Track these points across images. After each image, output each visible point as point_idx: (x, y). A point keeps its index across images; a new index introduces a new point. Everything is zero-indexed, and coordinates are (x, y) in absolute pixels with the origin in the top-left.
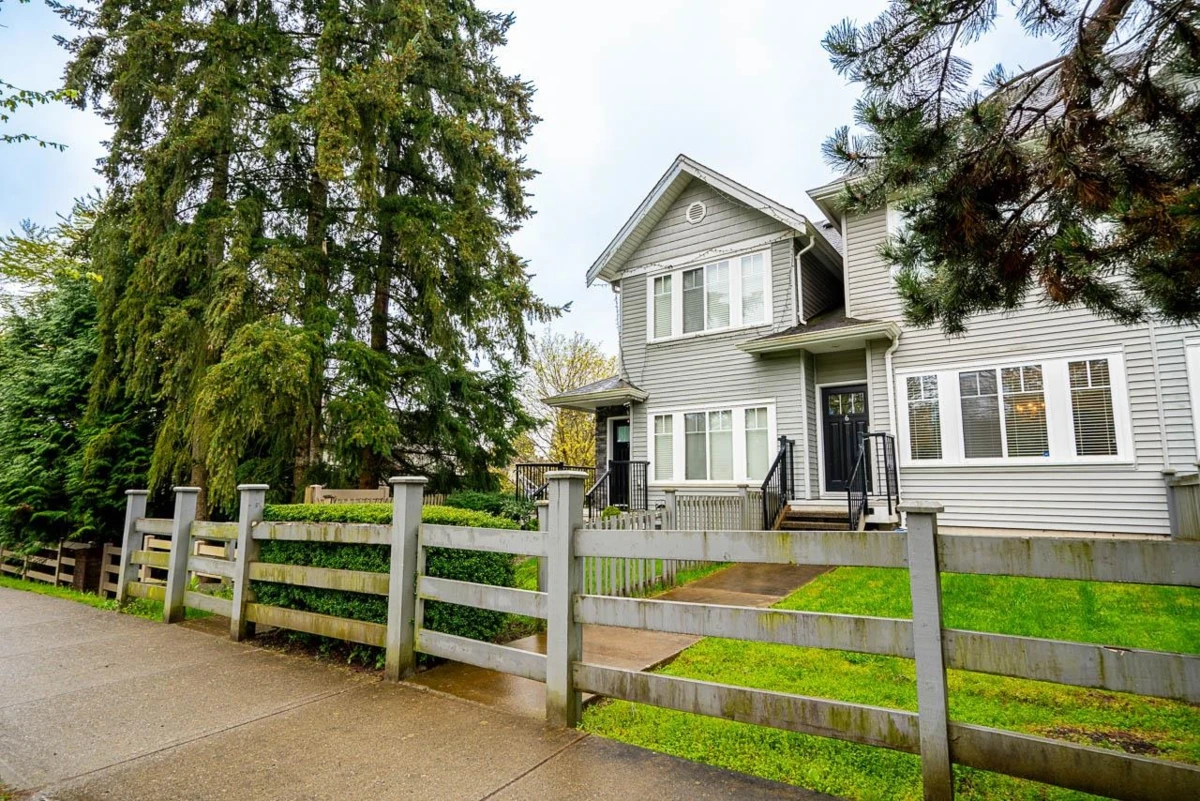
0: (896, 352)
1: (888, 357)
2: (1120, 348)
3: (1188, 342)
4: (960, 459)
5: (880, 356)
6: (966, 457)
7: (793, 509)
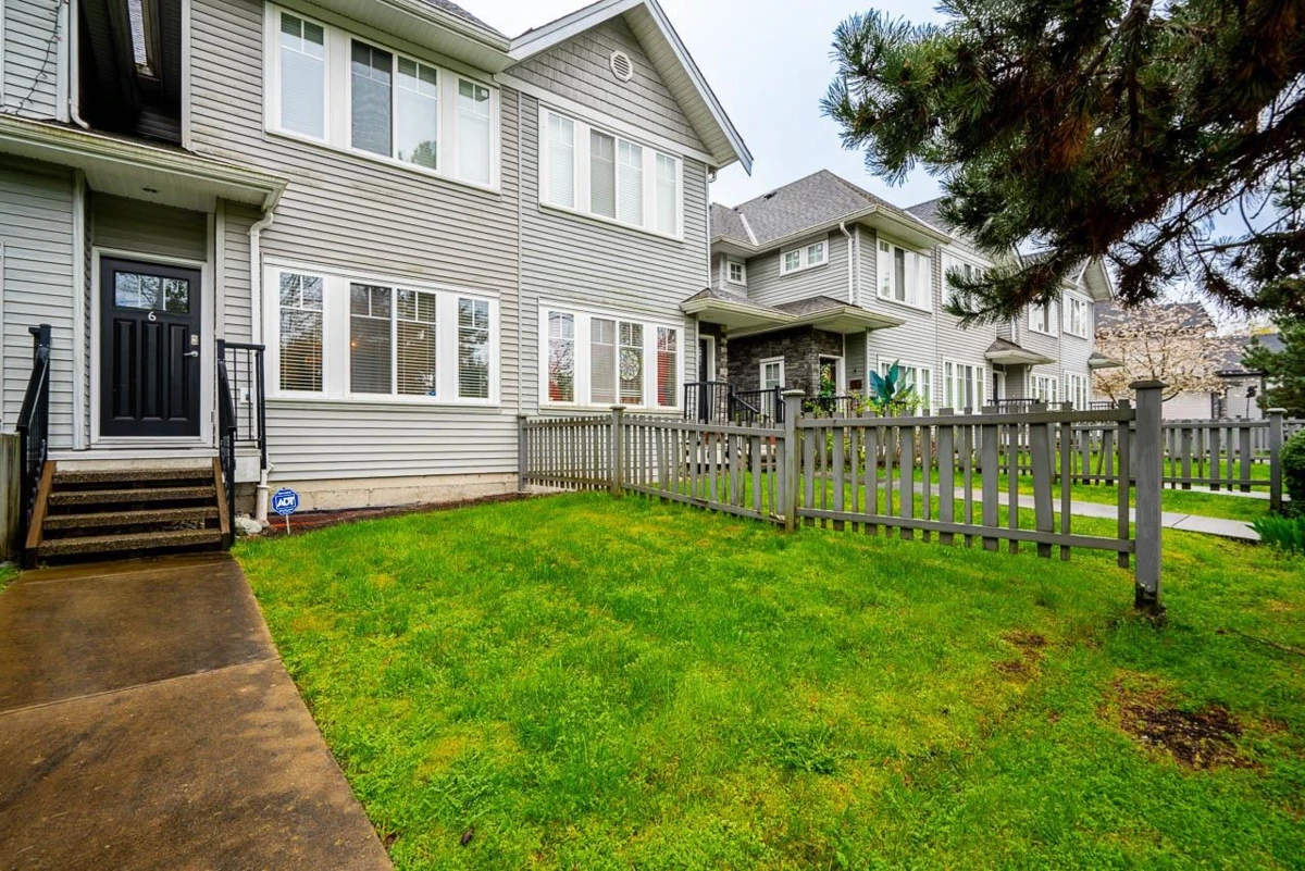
0: (265, 229)
1: (255, 234)
2: (497, 295)
3: (541, 302)
4: (345, 394)
5: (241, 230)
6: (352, 391)
7: (61, 467)
